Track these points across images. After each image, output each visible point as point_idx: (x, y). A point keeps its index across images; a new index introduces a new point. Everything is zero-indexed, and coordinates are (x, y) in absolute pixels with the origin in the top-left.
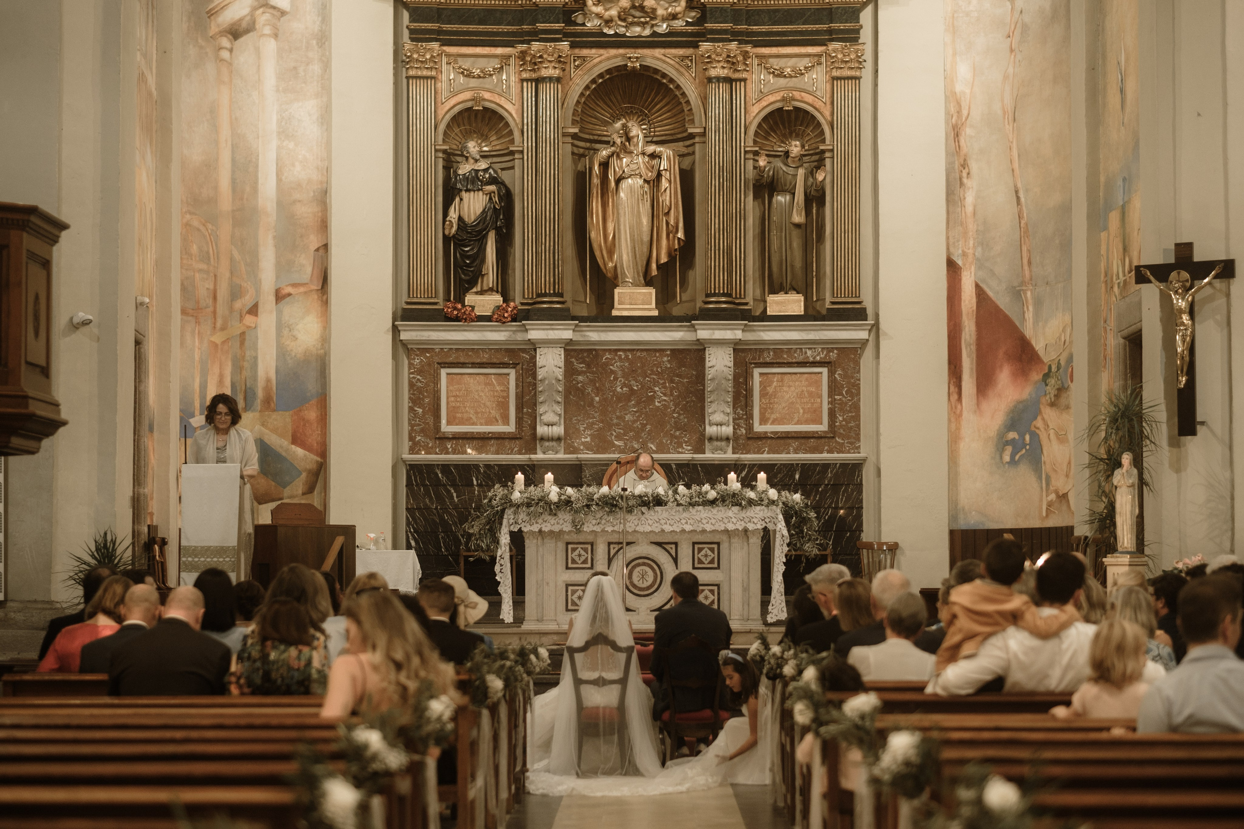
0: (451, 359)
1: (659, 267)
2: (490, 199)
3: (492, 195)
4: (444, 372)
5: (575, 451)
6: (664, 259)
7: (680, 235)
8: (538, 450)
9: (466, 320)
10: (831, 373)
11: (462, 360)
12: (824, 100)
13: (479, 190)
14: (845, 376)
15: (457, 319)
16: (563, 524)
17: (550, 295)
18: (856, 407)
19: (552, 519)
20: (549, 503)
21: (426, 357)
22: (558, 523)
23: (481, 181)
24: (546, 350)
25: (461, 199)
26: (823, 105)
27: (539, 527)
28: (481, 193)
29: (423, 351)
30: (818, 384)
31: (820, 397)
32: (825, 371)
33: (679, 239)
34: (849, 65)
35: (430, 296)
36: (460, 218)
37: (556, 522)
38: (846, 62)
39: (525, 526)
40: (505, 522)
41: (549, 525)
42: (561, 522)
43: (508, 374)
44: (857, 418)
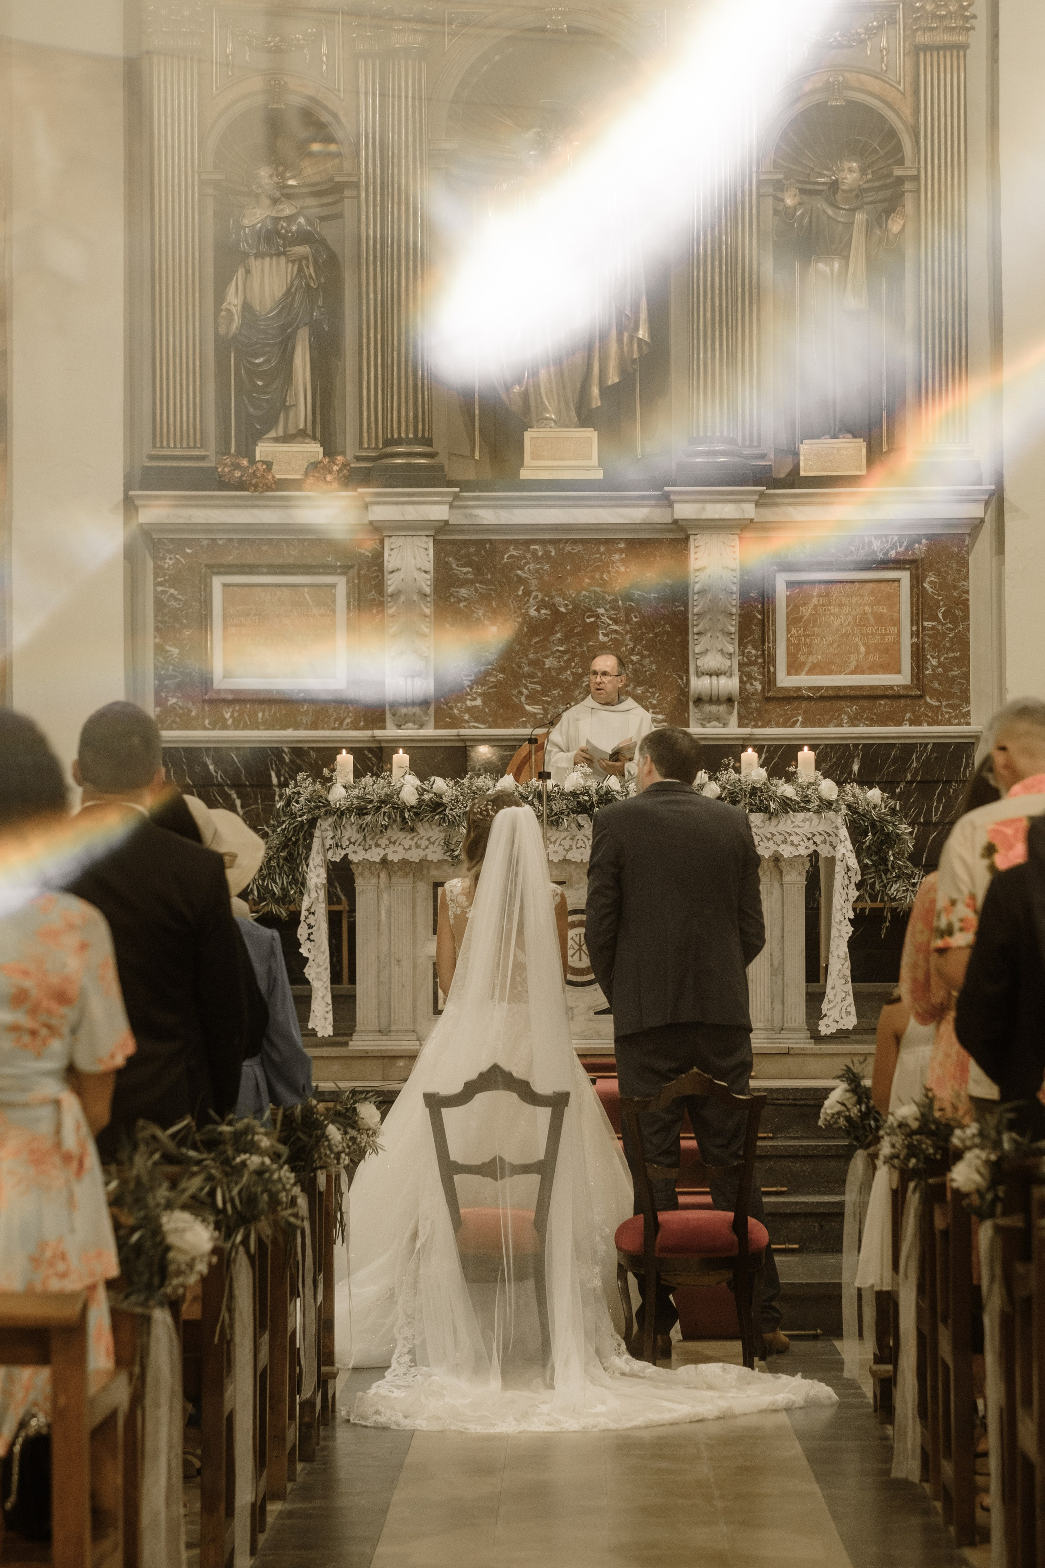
0: (230, 559)
1: (605, 391)
2: (301, 269)
3: (304, 263)
4: (217, 582)
5: (456, 723)
6: (613, 378)
7: (644, 334)
8: (389, 722)
9: (256, 486)
10: (917, 581)
11: (250, 560)
12: (901, 88)
13: (279, 254)
14: (942, 586)
15: (241, 486)
16: (427, 847)
17: (409, 442)
18: (962, 643)
19: (407, 840)
20: (400, 808)
21: (185, 555)
22: (418, 846)
23: (284, 238)
24: (401, 541)
25: (248, 272)
26: (900, 96)
27: (382, 853)
28: (283, 260)
29: (179, 544)
30: (893, 600)
31: (897, 623)
32: (905, 576)
33: (640, 340)
34: (946, 23)
35: (192, 444)
36: (247, 307)
37: (413, 843)
38: (942, 17)
39: (354, 852)
40: (316, 844)
41: (400, 849)
42: (424, 843)
43: (334, 586)
44: (964, 660)
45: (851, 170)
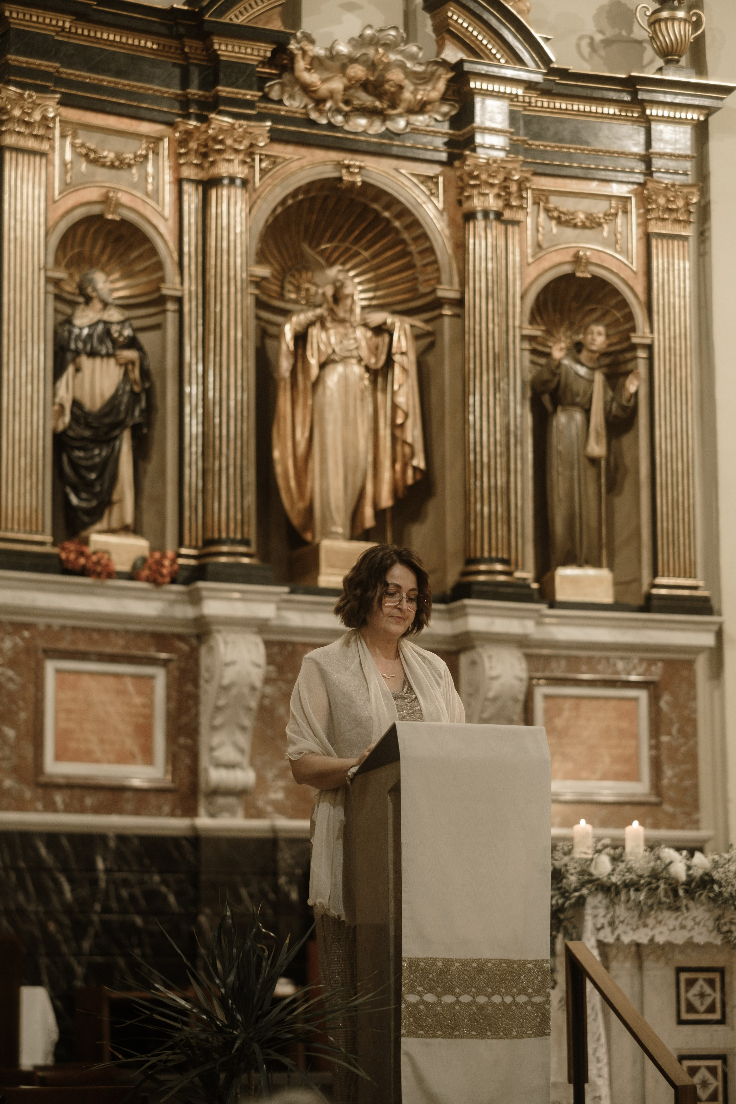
0: (64, 645)
2: (126, 374)
3: (130, 367)
4: (50, 667)
5: (259, 814)
6: (386, 501)
7: (419, 462)
8: (202, 810)
9: (99, 575)
10: (654, 700)
11: (82, 647)
12: (635, 269)
13: (108, 355)
14: (675, 705)
15: (83, 572)
17: (234, 542)
18: (692, 756)
21: (23, 638)
23: (114, 341)
24: (231, 637)
25: (78, 370)
26: (632, 274)
28: (112, 361)
29: (18, 627)
30: (633, 716)
31: (636, 736)
32: (643, 695)
33: (415, 469)
34: (674, 215)
35: (34, 528)
36: (76, 404)
38: (671, 210)
43: (151, 678)
44: (693, 773)
45: (599, 334)
